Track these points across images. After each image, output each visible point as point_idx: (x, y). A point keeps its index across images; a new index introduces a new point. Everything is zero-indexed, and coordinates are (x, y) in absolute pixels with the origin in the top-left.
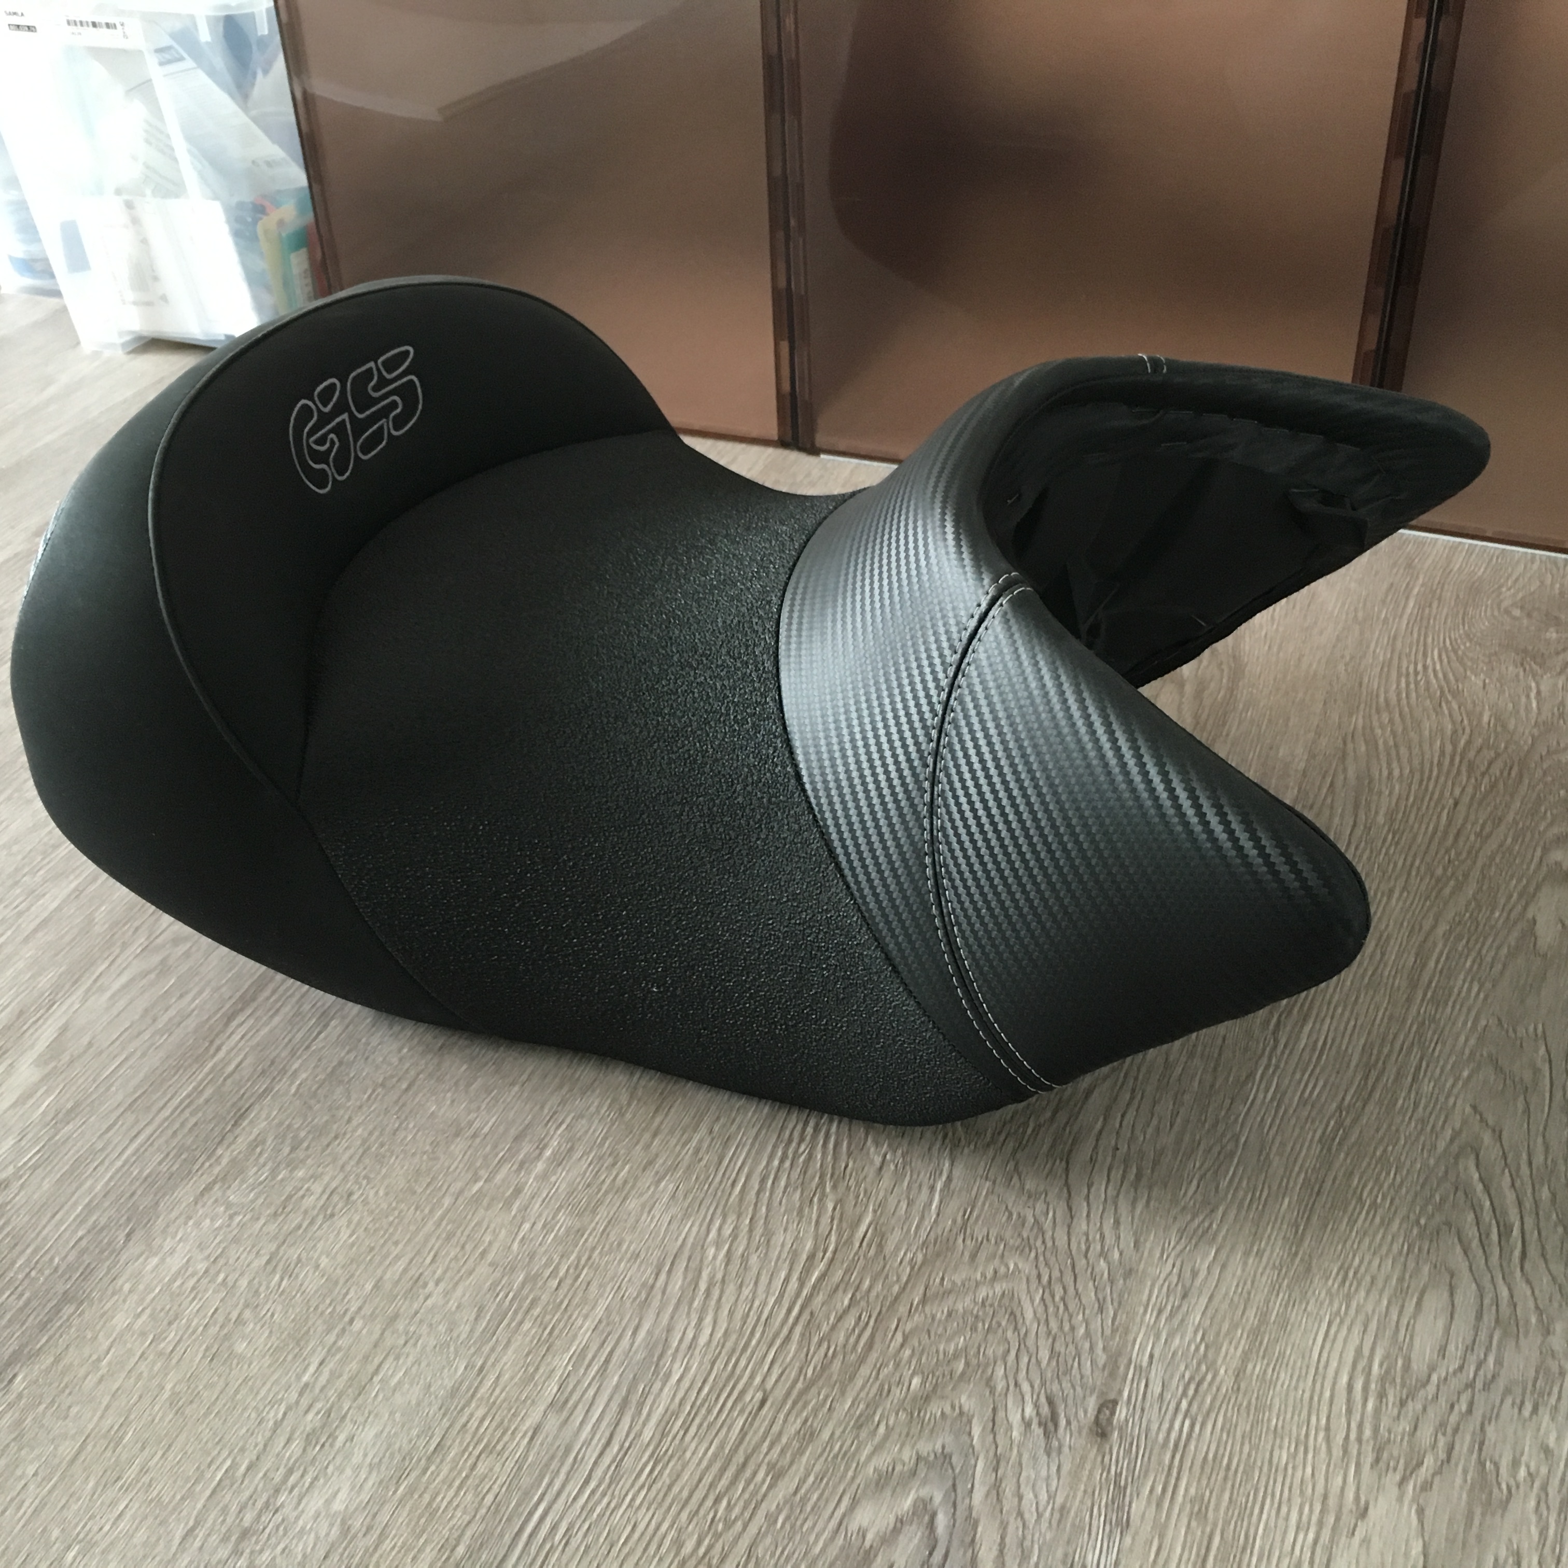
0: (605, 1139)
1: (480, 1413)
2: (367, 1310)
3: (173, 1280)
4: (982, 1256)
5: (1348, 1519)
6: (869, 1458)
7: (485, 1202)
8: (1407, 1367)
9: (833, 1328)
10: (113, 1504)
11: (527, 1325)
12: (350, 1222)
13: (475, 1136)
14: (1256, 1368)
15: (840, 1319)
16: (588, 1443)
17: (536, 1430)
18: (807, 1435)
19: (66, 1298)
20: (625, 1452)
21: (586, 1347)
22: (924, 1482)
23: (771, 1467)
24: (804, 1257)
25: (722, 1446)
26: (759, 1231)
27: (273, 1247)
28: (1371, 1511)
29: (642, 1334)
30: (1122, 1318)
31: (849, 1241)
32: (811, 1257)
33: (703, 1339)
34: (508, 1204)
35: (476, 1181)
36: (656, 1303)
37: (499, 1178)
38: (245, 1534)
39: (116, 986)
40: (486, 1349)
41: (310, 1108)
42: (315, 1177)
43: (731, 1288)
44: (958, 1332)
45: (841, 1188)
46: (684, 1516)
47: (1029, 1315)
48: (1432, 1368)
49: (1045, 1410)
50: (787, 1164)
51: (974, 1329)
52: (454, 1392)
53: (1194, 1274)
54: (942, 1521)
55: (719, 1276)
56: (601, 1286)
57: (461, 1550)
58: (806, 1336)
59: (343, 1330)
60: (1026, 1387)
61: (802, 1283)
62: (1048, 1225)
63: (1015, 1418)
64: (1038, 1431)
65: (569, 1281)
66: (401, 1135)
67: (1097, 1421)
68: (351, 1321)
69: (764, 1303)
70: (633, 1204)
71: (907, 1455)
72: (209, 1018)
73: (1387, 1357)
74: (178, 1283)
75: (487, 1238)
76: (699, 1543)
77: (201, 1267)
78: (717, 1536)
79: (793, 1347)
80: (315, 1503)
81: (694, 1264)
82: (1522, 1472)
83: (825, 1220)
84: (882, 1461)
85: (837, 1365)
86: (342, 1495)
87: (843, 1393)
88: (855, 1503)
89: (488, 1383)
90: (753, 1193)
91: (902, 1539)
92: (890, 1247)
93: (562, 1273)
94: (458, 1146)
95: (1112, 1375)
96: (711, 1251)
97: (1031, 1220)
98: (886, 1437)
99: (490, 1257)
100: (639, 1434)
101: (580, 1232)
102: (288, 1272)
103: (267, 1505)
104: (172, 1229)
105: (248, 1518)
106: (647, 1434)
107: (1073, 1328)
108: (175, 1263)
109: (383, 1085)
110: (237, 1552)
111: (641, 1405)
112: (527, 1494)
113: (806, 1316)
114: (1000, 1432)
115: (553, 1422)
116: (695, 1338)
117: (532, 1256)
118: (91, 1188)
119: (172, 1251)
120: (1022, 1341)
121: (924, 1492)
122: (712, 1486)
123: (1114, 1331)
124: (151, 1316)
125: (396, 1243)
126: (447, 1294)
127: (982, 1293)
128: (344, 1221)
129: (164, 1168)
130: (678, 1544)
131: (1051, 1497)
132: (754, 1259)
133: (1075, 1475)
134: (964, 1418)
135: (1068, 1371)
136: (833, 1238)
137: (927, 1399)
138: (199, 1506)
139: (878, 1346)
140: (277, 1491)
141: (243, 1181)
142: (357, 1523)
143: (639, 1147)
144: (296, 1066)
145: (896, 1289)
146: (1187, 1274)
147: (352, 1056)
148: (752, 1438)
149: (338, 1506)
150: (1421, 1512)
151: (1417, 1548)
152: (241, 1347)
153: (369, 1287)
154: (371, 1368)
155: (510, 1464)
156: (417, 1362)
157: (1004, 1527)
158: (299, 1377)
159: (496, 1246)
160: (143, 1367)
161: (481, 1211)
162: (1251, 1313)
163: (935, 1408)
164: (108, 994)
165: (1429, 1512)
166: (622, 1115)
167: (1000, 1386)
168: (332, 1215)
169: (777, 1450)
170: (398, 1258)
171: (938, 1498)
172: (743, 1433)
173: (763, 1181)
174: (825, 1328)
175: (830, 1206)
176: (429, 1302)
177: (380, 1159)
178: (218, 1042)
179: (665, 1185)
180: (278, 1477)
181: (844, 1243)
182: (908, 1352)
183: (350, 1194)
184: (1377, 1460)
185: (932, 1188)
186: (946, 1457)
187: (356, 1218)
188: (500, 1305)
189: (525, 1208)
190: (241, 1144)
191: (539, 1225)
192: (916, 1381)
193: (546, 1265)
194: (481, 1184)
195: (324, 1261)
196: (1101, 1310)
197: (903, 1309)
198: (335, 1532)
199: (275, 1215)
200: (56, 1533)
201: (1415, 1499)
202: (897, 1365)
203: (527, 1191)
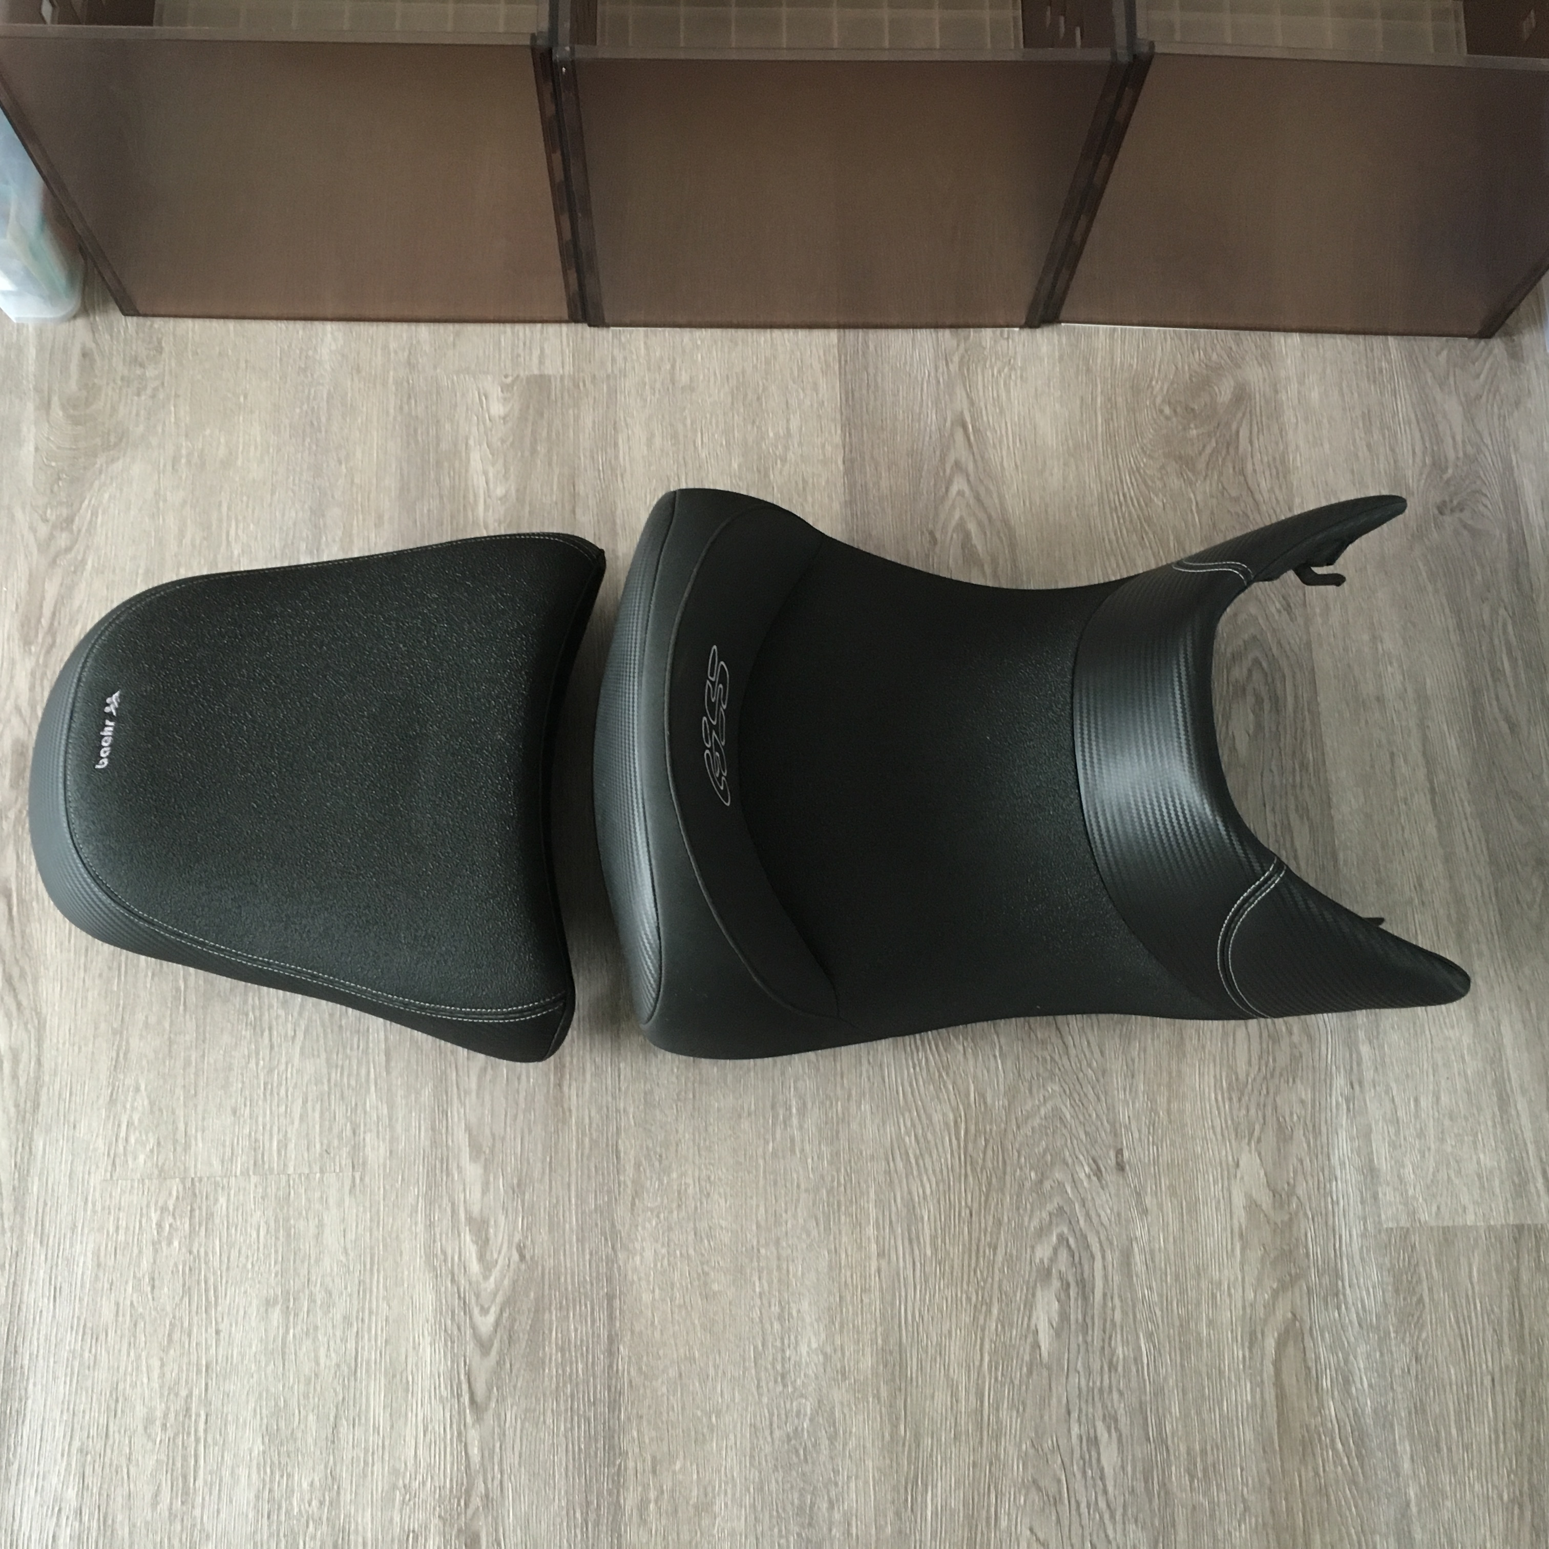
0: (818, 1089)
1: (849, 1274)
2: (763, 1241)
3: (655, 1265)
4: (1035, 1090)
5: (1232, 1170)
6: (1029, 1222)
7: (780, 1154)
8: (1237, 1079)
9: (984, 1160)
10: (714, 1388)
11: (843, 1218)
12: (720, 1194)
13: (749, 1114)
14: (1175, 1106)
15: (985, 1153)
16: (905, 1268)
17: (879, 1271)
18: (999, 1223)
19: (610, 1298)
20: (923, 1265)
21: (877, 1219)
22: (1057, 1225)
23: (990, 1245)
24: (952, 1124)
25: (964, 1245)
26: (923, 1116)
27: (692, 1225)
28: (1241, 1163)
29: (899, 1200)
30: (1110, 1101)
31: (969, 1104)
32: (956, 1122)
33: (928, 1191)
34: (793, 1151)
35: (768, 1143)
36: (896, 1181)
37: (778, 1136)
38: (783, 1377)
39: (474, 1086)
40: (832, 1238)
41: (650, 1131)
42: (683, 1175)
43: (927, 1156)
44: (1041, 1139)
45: (951, 1074)
46: (965, 1286)
47: (1068, 1116)
48: (1248, 1075)
49: (1094, 1166)
50: (918, 1069)
51: (1047, 1134)
52: (830, 1267)
53: (1133, 1061)
54: (1072, 1241)
55: (918, 1152)
56: (866, 1182)
57: (880, 1341)
58: (974, 1170)
59: (758, 1258)
60: (1081, 1157)
61: (958, 1139)
62: (1057, 1057)
63: (1082, 1176)
64: (1094, 1179)
65: (848, 1185)
66: (710, 1129)
67: (1118, 1163)
68: (758, 1251)
69: (946, 1160)
70: (854, 1126)
71: (1045, 1215)
72: (548, 1091)
73: (1227, 1076)
74: (659, 1265)
75: (795, 1176)
76: (977, 1294)
77: (664, 1251)
78: (983, 1288)
79: (971, 1179)
80: (804, 1349)
81: (903, 1151)
82: (1295, 1118)
83: (952, 1097)
84: (1035, 1223)
85: (994, 1180)
86: (813, 1340)
87: (1004, 1194)
88: (1033, 1248)
89: (843, 1256)
90: (910, 1095)
91: (1059, 1256)
92: (989, 1100)
93: (842, 1181)
94: (745, 1124)
95: (1116, 1135)
96: (907, 1139)
97: (1048, 1058)
98: (1032, 1211)
99: (803, 1187)
100: (925, 1255)
101: (838, 1154)
102: (710, 1237)
103: (783, 1359)
104: (633, 1236)
105: (779, 1367)
106: (929, 1252)
107: (1090, 1116)
108: (649, 1254)
109: (679, 1099)
110: (785, 1386)
111: (918, 1238)
112: (893, 1304)
113: (969, 1159)
114: (1079, 1186)
115: (884, 1263)
116: (924, 1192)
117: (822, 1177)
118: (571, 1229)
119: (643, 1249)
120: (1070, 1132)
121: (1059, 1230)
122: (969, 1265)
123: (1108, 1109)
124: (661, 1289)
125: (751, 1198)
126: (795, 1217)
127: (1043, 1112)
128: (716, 1197)
129: (600, 1202)
130: (969, 1299)
131: (1112, 1210)
132: (930, 1136)
133: (1118, 1195)
134: (1061, 1185)
135: (1096, 1142)
136: (961, 1107)
137: (1041, 1182)
138: (753, 1371)
139: (1008, 1162)
140: (783, 1351)
141: (648, 1192)
142: (829, 1350)
143: (838, 1088)
144: (622, 1105)
145: (1003, 1126)
146: (1130, 1062)
147: (648, 1086)
148: (975, 1235)
149: (814, 1345)
150: (1260, 1154)
151: (1262, 1173)
152: (715, 1287)
153: (754, 1228)
154: (784, 1272)
155: (877, 1293)
156: (804, 1259)
157: (1098, 1233)
158: (754, 1291)
159: (801, 1178)
160: (676, 1317)
161: (782, 1161)
162: (1165, 1074)
163: (1047, 1185)
164: (474, 1094)
165: (1263, 1154)
166: (818, 1070)
167: (1070, 1161)
168: (708, 1194)
169: (988, 1235)
170: (758, 1206)
171: (1066, 1231)
172: (970, 1233)
173: (911, 1085)
174: (980, 1161)
175: (951, 1087)
176: (789, 1225)
177: (709, 1149)
178: (566, 1106)
179: (866, 1107)
180: (778, 1344)
181: (967, 1107)
182: (1023, 1160)
183: (709, 1178)
184: (1236, 1135)
185: (995, 1056)
186: (1061, 1208)
187: (722, 1190)
188: (823, 1212)
189: (802, 1150)
190: (630, 1170)
191: (816, 1158)
192: (1033, 1174)
193: (833, 1181)
194: (771, 1144)
195: (723, 1223)
196: (1099, 1099)
197: (1011, 1136)
198: (821, 1357)
199: (679, 1206)
200: (699, 1413)
201: (1256, 1149)
202: (1021, 1169)
203: (798, 1139)
